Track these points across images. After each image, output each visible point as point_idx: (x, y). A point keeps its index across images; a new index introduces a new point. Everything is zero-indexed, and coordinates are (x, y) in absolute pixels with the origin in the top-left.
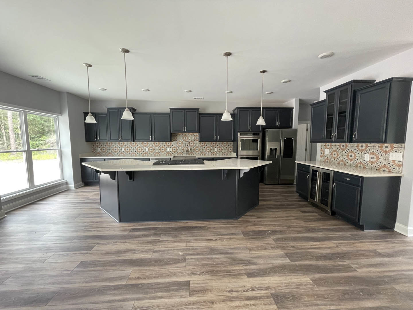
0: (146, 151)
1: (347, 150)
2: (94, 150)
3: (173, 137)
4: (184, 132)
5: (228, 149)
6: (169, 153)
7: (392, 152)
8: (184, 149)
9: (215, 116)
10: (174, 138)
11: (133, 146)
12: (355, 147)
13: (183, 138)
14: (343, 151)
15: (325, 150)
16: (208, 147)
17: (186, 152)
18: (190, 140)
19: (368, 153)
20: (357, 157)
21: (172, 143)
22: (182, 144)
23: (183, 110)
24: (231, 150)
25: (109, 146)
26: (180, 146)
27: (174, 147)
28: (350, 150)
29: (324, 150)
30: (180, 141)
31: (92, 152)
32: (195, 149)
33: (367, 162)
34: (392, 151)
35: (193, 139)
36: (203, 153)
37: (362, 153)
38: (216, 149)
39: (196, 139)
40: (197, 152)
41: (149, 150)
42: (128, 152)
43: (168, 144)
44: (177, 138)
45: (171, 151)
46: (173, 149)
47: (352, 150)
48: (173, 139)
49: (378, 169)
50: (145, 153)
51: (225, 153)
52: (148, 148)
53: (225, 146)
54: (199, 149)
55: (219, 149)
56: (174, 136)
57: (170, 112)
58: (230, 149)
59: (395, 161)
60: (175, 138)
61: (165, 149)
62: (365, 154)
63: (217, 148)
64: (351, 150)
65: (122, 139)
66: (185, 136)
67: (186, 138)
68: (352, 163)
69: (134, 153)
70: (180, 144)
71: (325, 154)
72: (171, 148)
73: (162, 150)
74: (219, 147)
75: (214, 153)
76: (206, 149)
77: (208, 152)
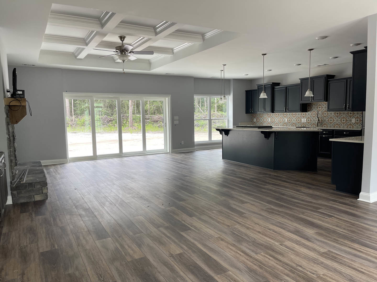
2: (252, 120)
3: (308, 108)
10: (309, 108)
11: (277, 117)
13: (317, 108)
16: (344, 118)
21: (307, 113)
25: (261, 117)
27: (309, 118)
30: (314, 112)
31: (251, 122)
32: (329, 120)
38: (353, 121)
41: (288, 120)
42: (273, 122)
43: (304, 114)
44: (311, 108)
45: (305, 121)
48: (308, 109)
54: (334, 120)
55: (357, 120)
57: (300, 83)
61: (301, 120)
63: (354, 119)
65: (265, 111)
66: (320, 105)
69: (277, 123)
70: (314, 114)
72: (306, 119)
73: (298, 121)
74: (357, 118)
75: (350, 125)
76: (341, 120)
77: (344, 123)
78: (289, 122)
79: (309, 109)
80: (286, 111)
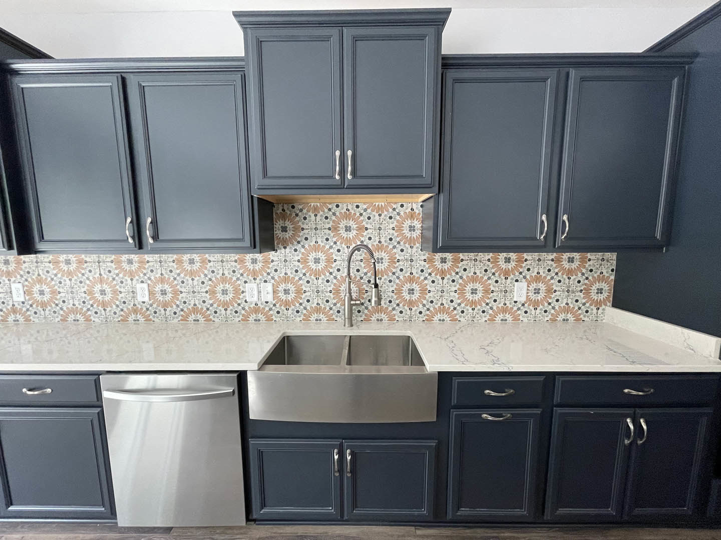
0: (140, 299)
3: (278, 225)
4: (342, 188)
5: (587, 292)
6: (256, 310)
8: (337, 292)
9: (552, 75)
10: (284, 229)
11: (70, 273)
13: (334, 229)
16: (474, 279)
17: (351, 306)
18: (371, 237)
21: (272, 255)
22: (330, 261)
23: (334, 32)
24: (601, 297)
26: (317, 275)
27: (286, 279)
30: (316, 248)
35: (388, 232)
36: (442, 309)
38: (520, 292)
39: (406, 231)
40: (411, 304)
41: (151, 293)
42: (44, 305)
43: (254, 261)
44: (298, 229)
45: (270, 298)
46: (282, 287)
48: (278, 233)
50: (135, 311)
51: (567, 309)
52: (145, 286)
53: (570, 273)
54: (424, 291)
55: (537, 291)
56: (284, 217)
57: (241, 53)
58: (600, 291)
60: (290, 226)
61: (238, 292)
63: (524, 284)
66: (348, 215)
67: (348, 229)
69: (74, 311)
70: (317, 261)
72: (269, 287)
73: (220, 296)
74: (538, 278)
75: (505, 310)
76: (461, 292)
77: (473, 304)
78: (165, 305)
79: (287, 235)
80: (140, 245)
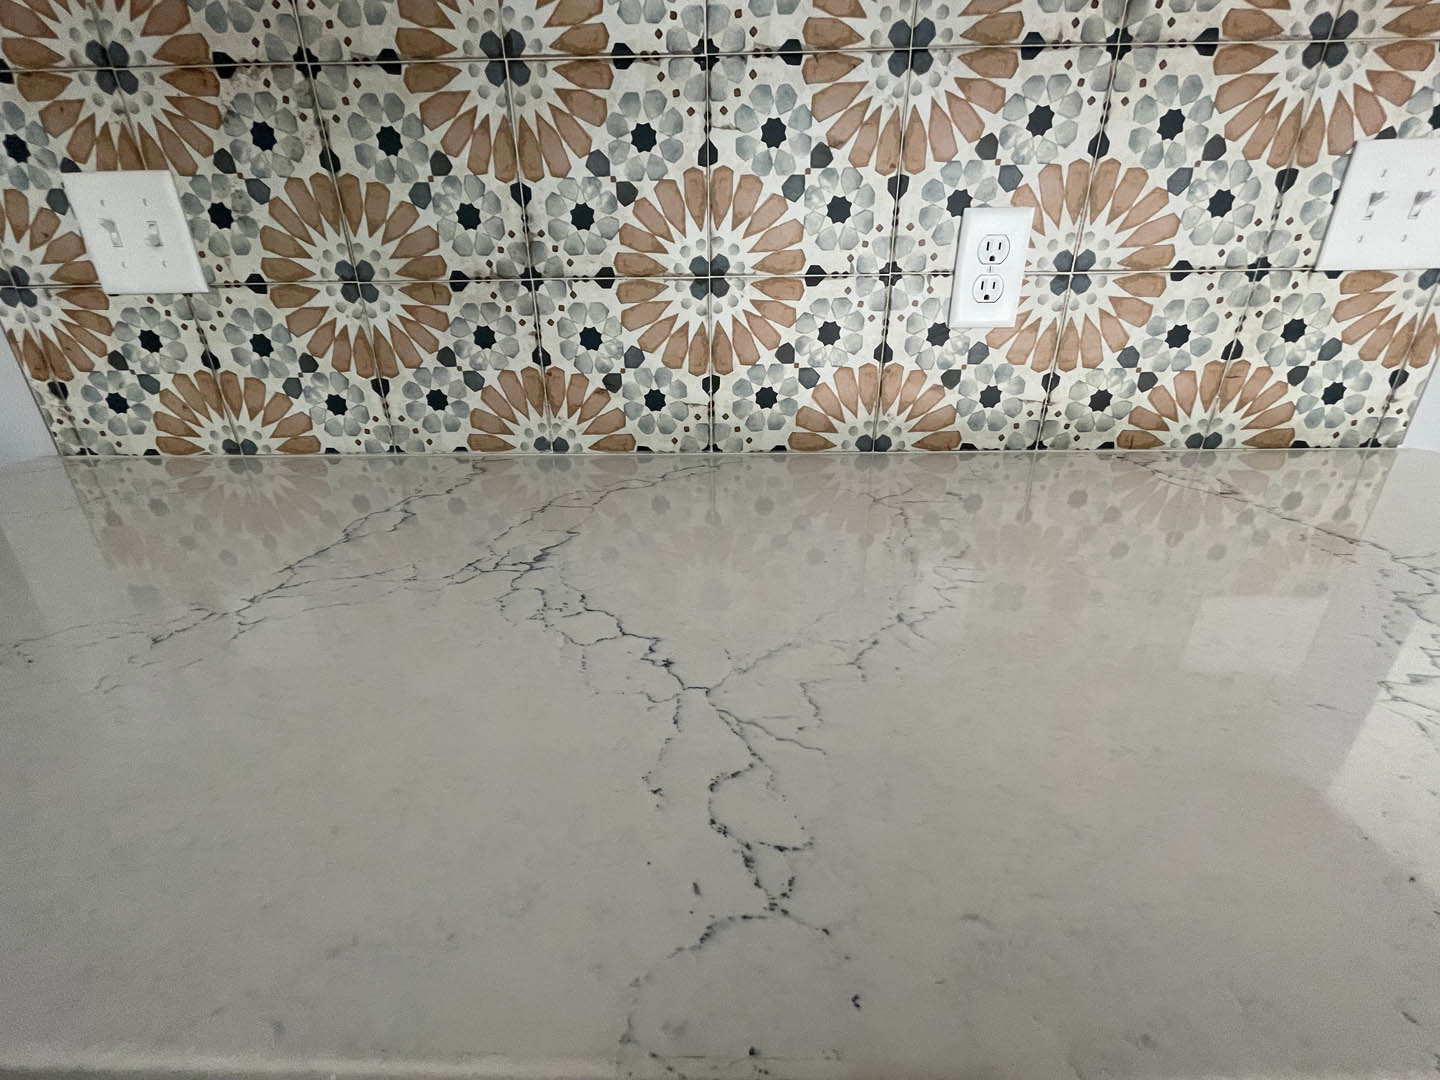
1: (599, 165)
7: (1389, 134)
12: (777, 72)
14: (522, 195)
15: (75, 186)
19: (1010, 177)
20: (816, 275)
28: (674, 152)
29: (58, 201)
33: (978, 354)
34: (1394, 116)
37: (912, 200)
47: (708, 154)
49: (1127, 441)
59: (1386, 276)
62: (959, 203)
64: (692, 141)
68: (725, 396)
71: (108, 282)
